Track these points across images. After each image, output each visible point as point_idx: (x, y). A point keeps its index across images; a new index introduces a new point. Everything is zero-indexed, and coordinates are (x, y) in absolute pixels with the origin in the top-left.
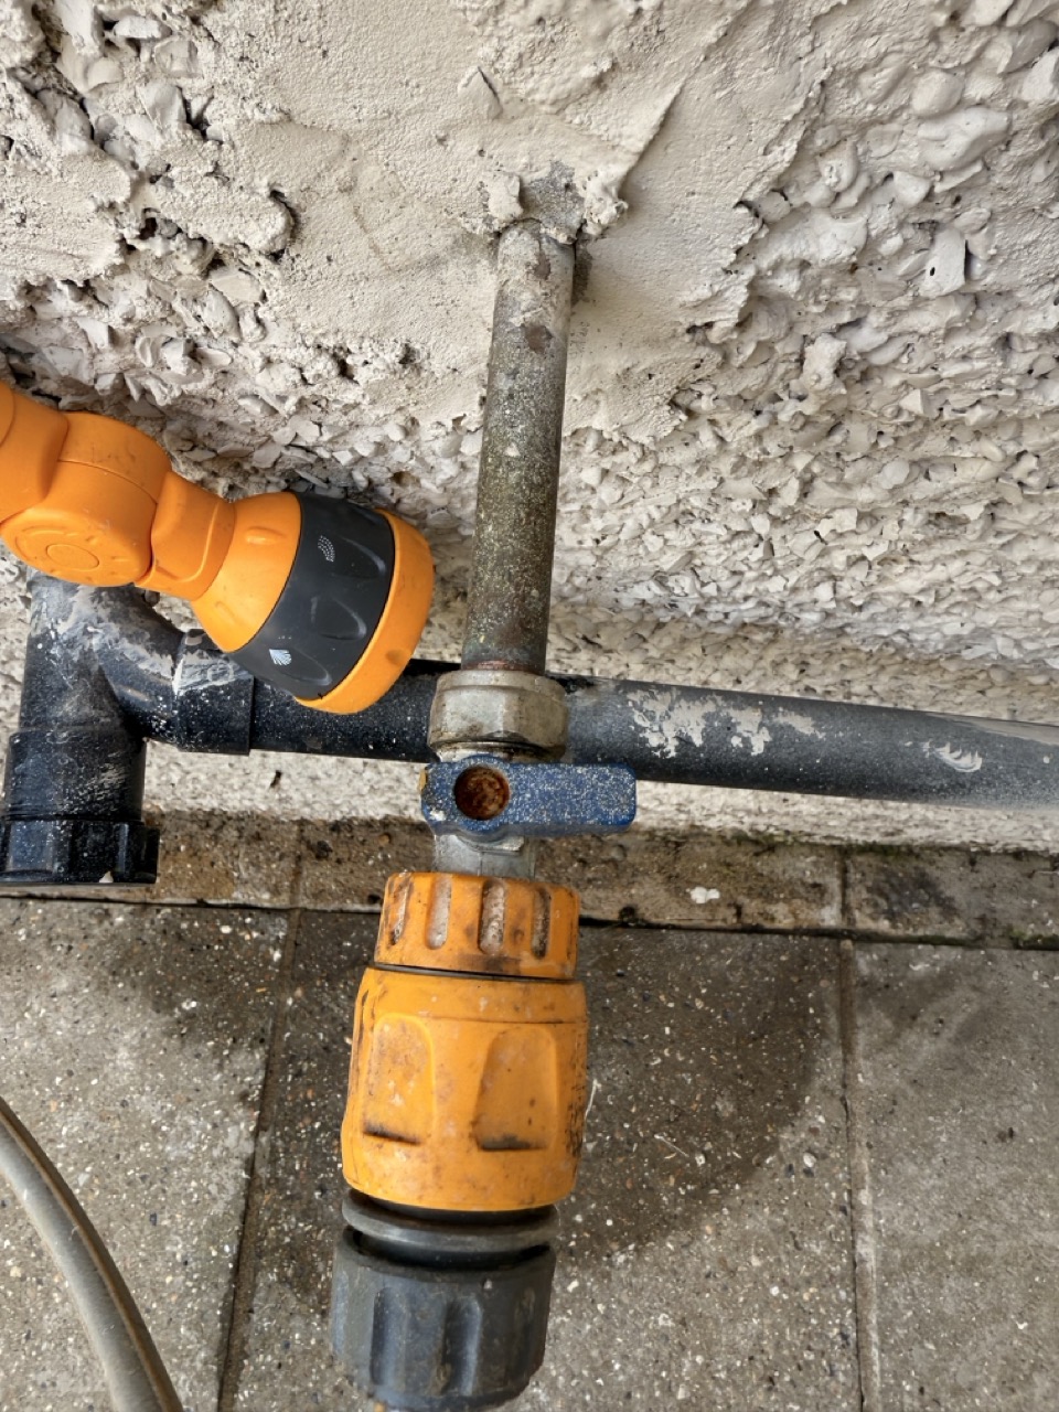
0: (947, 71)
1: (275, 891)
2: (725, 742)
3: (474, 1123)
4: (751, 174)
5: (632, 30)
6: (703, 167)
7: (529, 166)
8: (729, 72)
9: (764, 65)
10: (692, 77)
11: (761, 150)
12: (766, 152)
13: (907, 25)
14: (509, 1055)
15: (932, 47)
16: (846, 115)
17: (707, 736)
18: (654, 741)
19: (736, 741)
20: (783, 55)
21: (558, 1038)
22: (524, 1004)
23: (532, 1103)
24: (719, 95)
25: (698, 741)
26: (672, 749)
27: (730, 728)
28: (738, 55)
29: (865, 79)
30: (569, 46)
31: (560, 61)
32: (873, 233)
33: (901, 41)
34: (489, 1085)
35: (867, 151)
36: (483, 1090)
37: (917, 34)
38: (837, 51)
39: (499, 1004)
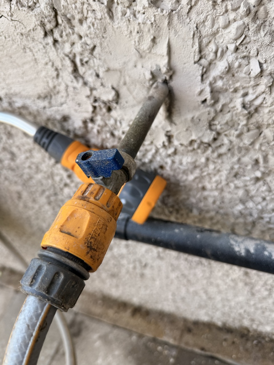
0: (221, 15)
1: (175, 339)
2: (262, 253)
3: (62, 226)
4: (192, 54)
5: (153, 28)
6: (183, 56)
7: (151, 67)
8: (175, 31)
9: (181, 26)
10: (169, 35)
11: (191, 47)
12: (193, 47)
13: (207, 8)
14: (77, 215)
15: (215, 11)
16: (206, 34)
17: (256, 250)
18: (237, 249)
19: (266, 253)
20: (184, 23)
21: (91, 215)
22: (85, 205)
23: (79, 228)
24: (176, 36)
25: (252, 251)
26: (243, 253)
27: (264, 249)
28: (175, 26)
29: (206, 24)
30: (145, 36)
31: (145, 40)
32: (230, 62)
33: (208, 12)
34: (69, 219)
35: (218, 42)
36: (67, 220)
37: (210, 9)
38: (196, 19)
39: (79, 204)
